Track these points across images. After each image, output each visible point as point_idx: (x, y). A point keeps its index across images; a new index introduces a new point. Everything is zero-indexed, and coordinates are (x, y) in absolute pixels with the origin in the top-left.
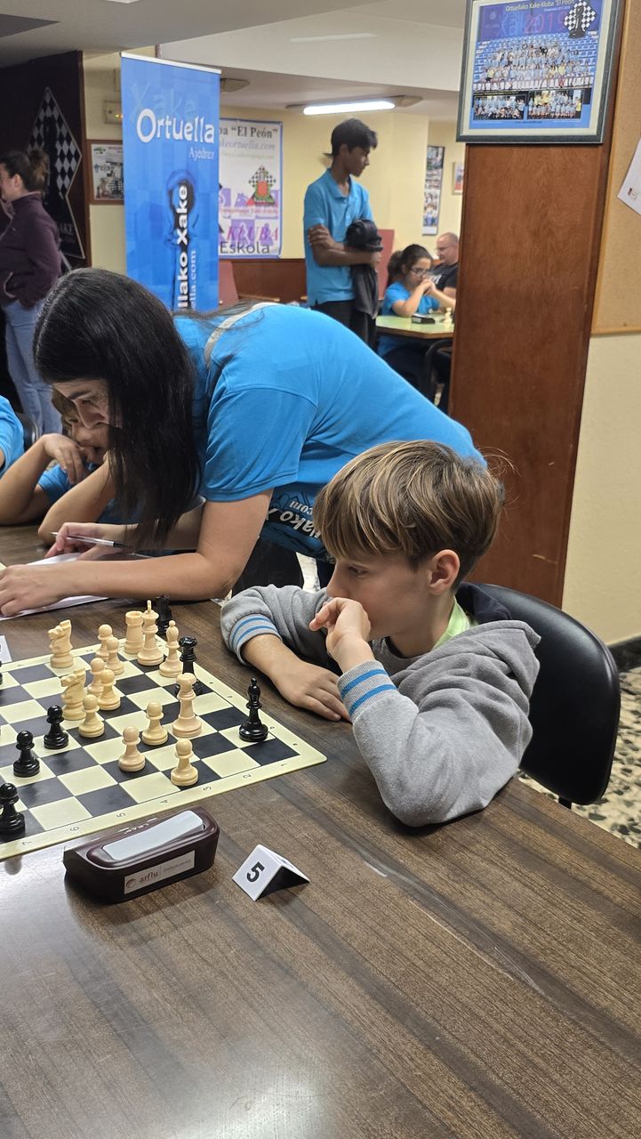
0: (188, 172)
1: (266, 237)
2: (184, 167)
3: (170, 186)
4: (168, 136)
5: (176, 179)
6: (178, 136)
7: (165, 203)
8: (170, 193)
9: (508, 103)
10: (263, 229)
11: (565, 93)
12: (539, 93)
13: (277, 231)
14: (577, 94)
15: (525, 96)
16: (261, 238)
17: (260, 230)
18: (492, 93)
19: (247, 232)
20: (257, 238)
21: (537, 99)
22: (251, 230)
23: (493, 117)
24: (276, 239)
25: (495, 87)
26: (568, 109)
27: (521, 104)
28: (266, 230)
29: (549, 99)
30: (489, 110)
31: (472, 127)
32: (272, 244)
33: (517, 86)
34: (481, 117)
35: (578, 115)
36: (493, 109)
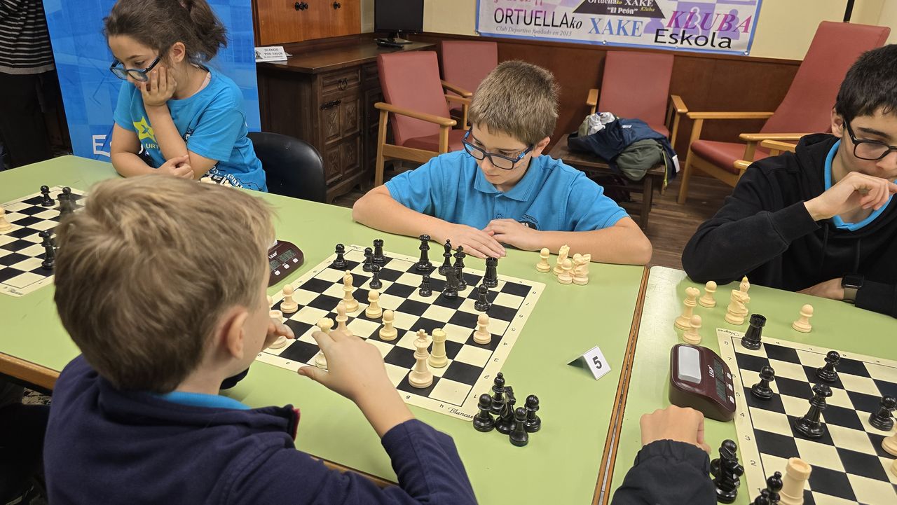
1: (730, 27)
10: (726, 16)
13: (748, 20)
16: (720, 29)
17: (721, 18)
19: (700, 19)
20: (715, 28)
22: (706, 17)
24: (746, 30)
28: (731, 19)
32: (737, 37)
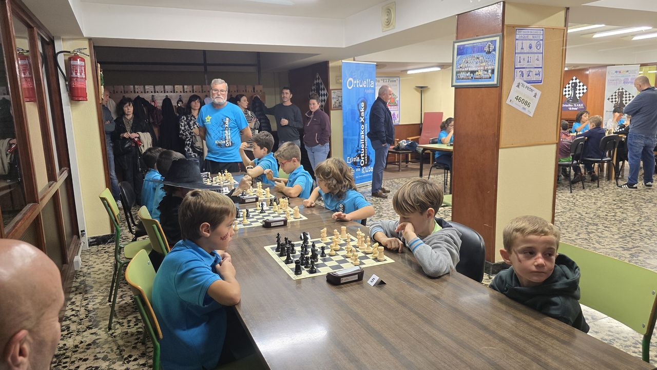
0: (364, 98)
2: (363, 96)
3: (358, 103)
4: (358, 86)
5: (360, 100)
6: (361, 86)
7: (356, 108)
8: (358, 105)
9: (467, 75)
11: (486, 71)
12: (477, 71)
13: (398, 115)
14: (490, 71)
15: (473, 72)
18: (462, 71)
21: (477, 73)
23: (463, 79)
24: (398, 117)
25: (463, 70)
26: (488, 76)
27: (472, 75)
29: (481, 73)
30: (462, 77)
31: (456, 82)
33: (470, 69)
34: (459, 79)
35: (490, 78)
36: (463, 77)
